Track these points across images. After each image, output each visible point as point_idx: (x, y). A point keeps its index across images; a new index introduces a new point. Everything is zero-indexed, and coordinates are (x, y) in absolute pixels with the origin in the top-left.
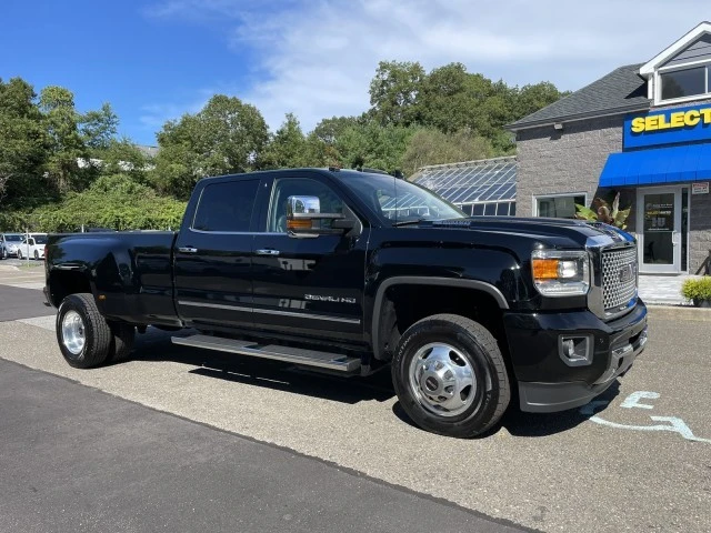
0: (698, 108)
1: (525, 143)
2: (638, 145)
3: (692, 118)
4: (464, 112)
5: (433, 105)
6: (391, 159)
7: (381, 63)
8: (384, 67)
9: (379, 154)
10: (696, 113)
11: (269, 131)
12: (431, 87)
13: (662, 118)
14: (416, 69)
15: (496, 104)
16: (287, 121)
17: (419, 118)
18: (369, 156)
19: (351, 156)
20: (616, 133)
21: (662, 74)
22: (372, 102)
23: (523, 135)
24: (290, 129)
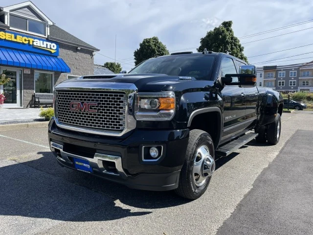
0: (27, 37)
3: (25, 40)
10: (27, 39)
21: (11, 15)
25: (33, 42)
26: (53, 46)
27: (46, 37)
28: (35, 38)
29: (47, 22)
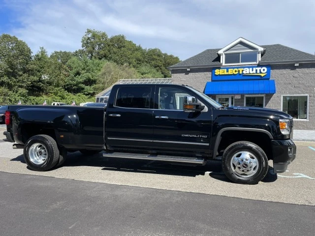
0: (238, 68)
1: (175, 75)
2: (216, 79)
3: (236, 71)
4: (126, 56)
5: (112, 51)
6: (93, 74)
7: (88, 29)
8: (89, 31)
9: (88, 71)
10: (237, 70)
11: (32, 55)
12: (111, 44)
13: (225, 70)
14: (104, 35)
15: (138, 54)
16: (40, 50)
17: (105, 56)
18: (83, 72)
19: (74, 71)
20: (209, 74)
21: (225, 54)
22: (83, 46)
23: (174, 72)
24: (42, 54)
25: (243, 71)
26: (264, 70)
27: (258, 63)
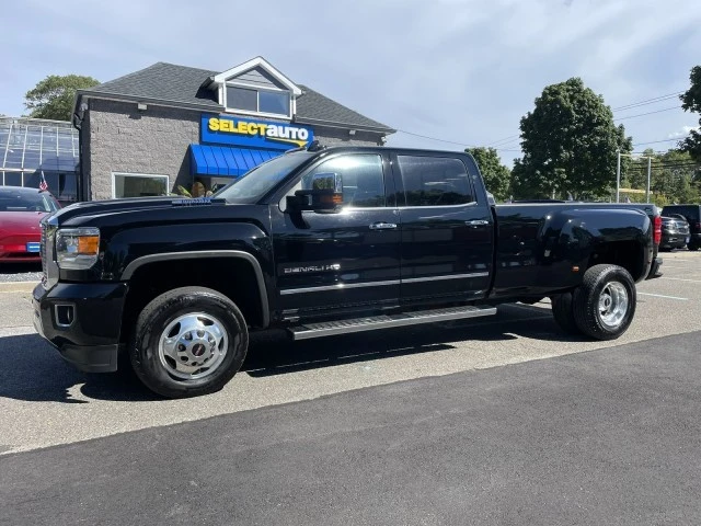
0: (256, 122)
3: (253, 129)
10: (255, 126)
20: (193, 126)
21: (228, 87)
25: (266, 130)
26: (303, 134)
27: (291, 118)
28: (269, 123)
29: (292, 90)
